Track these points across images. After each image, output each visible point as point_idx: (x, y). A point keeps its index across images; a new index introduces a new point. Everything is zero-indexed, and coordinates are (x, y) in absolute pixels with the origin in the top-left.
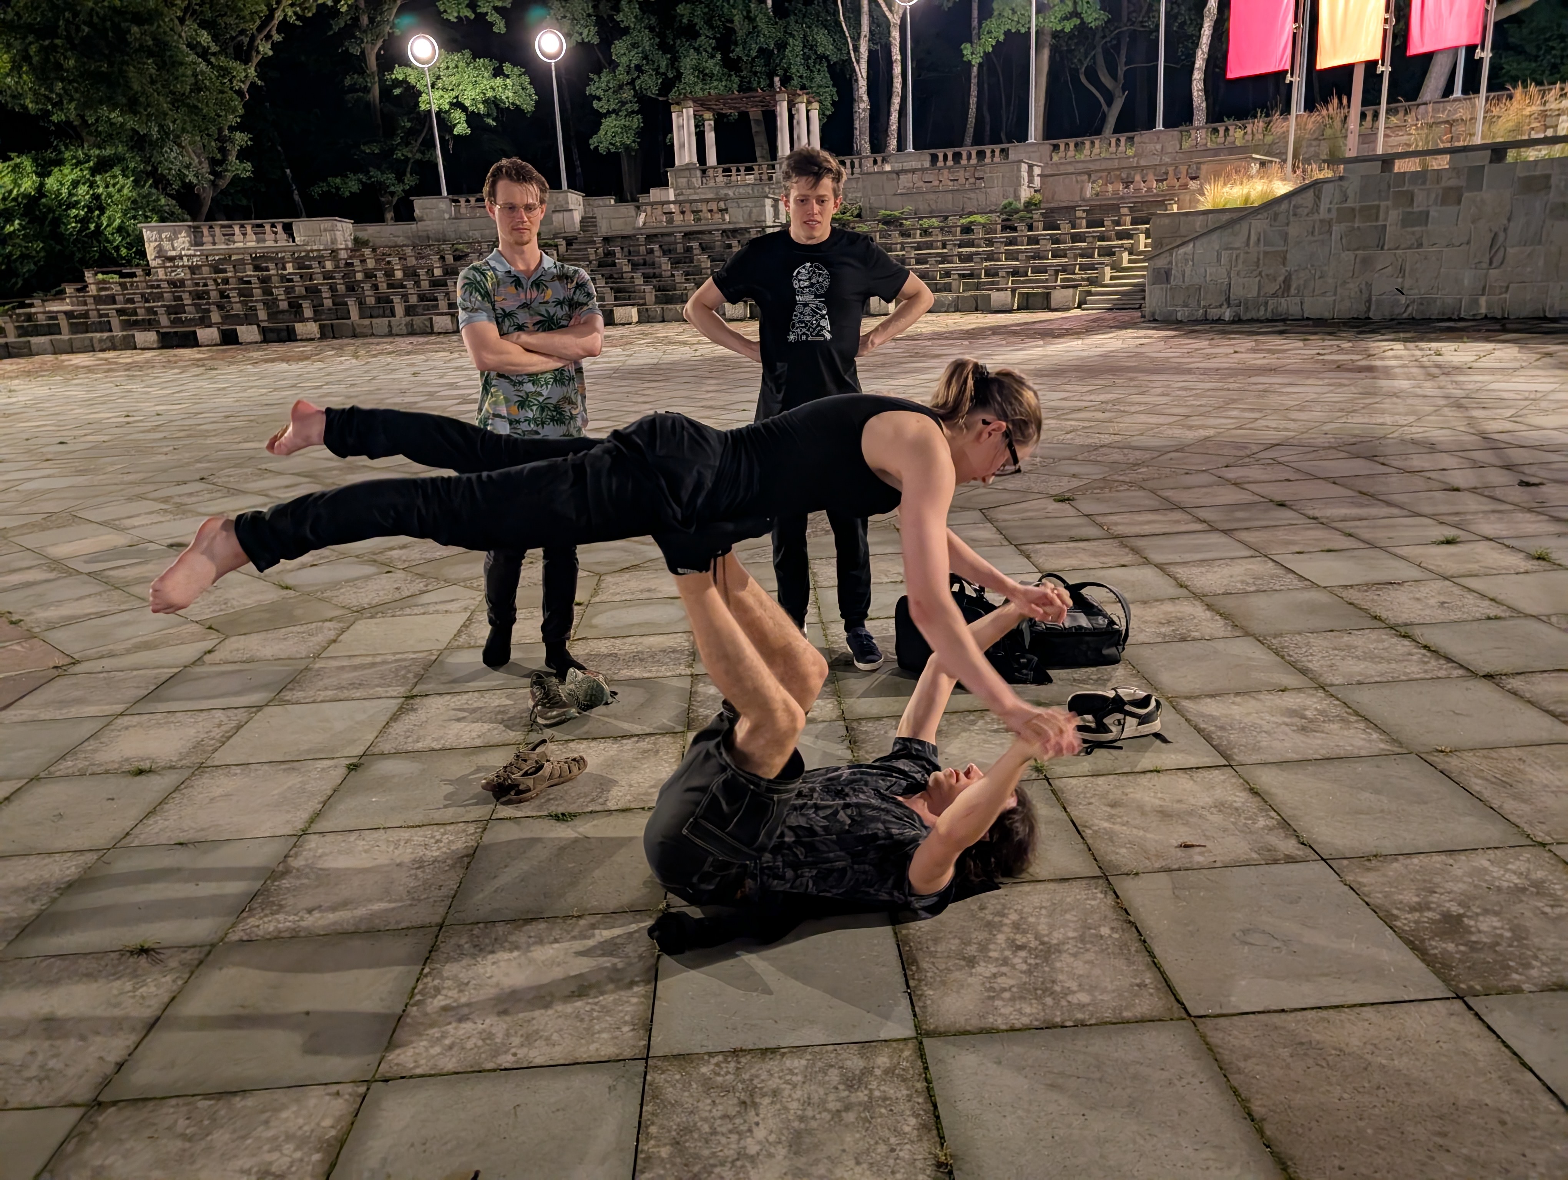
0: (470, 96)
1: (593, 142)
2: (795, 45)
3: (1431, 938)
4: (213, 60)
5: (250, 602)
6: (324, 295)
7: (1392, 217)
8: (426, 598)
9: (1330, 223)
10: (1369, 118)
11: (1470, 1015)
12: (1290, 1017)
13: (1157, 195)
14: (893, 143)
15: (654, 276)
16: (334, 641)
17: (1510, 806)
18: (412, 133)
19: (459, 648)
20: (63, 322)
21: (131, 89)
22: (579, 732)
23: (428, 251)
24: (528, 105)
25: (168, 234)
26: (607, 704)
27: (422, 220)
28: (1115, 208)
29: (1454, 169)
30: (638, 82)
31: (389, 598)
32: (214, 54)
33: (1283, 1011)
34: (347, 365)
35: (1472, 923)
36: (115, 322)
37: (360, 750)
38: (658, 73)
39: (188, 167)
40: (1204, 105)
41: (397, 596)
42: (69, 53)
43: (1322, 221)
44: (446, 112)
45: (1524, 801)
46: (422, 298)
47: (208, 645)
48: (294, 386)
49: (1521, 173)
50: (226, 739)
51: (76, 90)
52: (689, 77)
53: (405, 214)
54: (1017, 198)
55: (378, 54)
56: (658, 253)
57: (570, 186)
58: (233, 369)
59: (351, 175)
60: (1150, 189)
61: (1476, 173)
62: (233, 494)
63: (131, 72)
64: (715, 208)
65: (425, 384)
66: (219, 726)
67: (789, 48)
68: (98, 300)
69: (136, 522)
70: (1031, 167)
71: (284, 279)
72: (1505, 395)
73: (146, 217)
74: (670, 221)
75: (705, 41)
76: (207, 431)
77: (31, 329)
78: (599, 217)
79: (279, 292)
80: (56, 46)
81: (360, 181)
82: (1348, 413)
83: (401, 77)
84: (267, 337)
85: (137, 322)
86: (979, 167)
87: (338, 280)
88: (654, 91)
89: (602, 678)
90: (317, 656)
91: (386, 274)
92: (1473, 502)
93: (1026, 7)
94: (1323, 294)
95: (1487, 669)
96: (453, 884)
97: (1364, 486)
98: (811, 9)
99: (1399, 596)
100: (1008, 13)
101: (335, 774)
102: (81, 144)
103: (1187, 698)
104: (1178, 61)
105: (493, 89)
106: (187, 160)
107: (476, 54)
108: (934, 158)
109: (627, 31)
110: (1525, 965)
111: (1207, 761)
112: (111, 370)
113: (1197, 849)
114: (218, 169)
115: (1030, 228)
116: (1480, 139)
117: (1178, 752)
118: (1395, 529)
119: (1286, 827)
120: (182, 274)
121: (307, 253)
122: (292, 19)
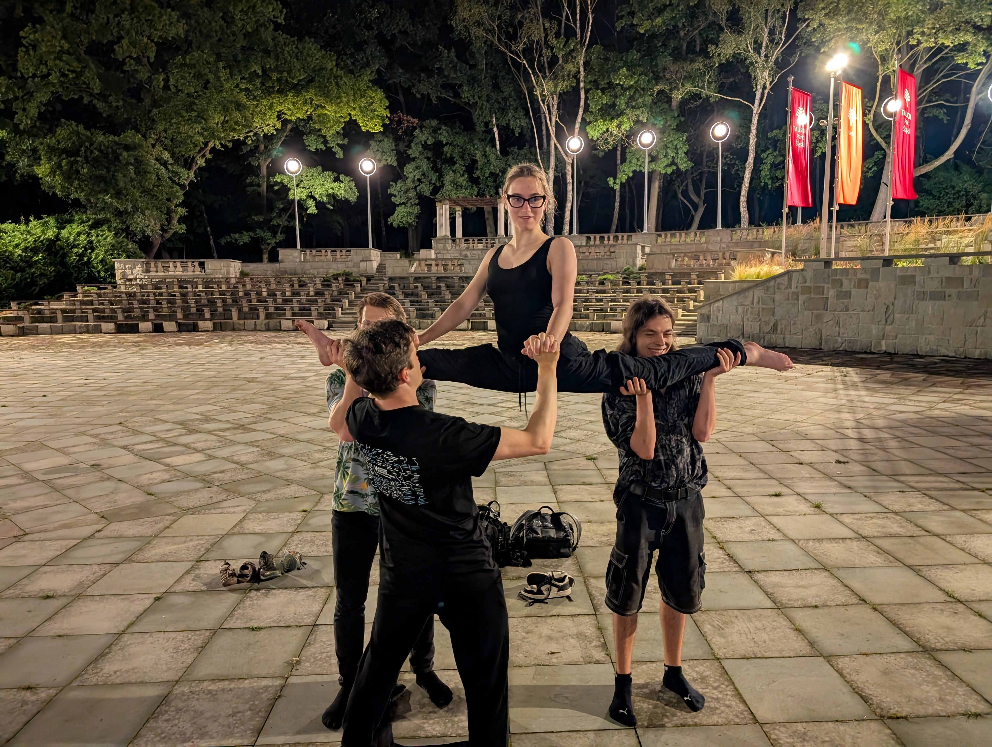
0: (320, 192)
1: (390, 220)
3: (639, 701)
4: (170, 167)
5: (128, 502)
6: (218, 305)
7: (831, 293)
8: (224, 504)
9: (797, 294)
12: (554, 735)
13: (712, 268)
14: (566, 229)
15: (417, 302)
16: (168, 527)
17: (716, 639)
18: (284, 210)
20: (59, 316)
21: (118, 185)
22: (281, 584)
23: (282, 281)
24: (353, 197)
25: (130, 266)
26: (299, 569)
27: (283, 262)
28: (689, 274)
29: (864, 269)
30: (418, 188)
31: (204, 503)
32: (170, 164)
33: (553, 732)
34: (224, 350)
36: (91, 317)
37: (164, 590)
38: (430, 183)
39: (147, 227)
40: (747, 215)
41: (210, 502)
42: (85, 166)
43: (794, 293)
44: (305, 201)
45: (724, 637)
46: (277, 309)
47: (99, 527)
48: (189, 363)
49: (899, 273)
50: (96, 581)
51: (86, 186)
52: (448, 186)
53: (274, 258)
54: (634, 265)
55: (268, 166)
56: (420, 288)
57: (374, 246)
58: (156, 349)
59: (245, 233)
60: (708, 265)
61: (875, 273)
62: (135, 434)
63: (120, 176)
64: (456, 263)
66: (94, 573)
68: (82, 303)
69: (76, 449)
70: (643, 247)
71: (195, 294)
73: (119, 254)
74: (429, 270)
75: (459, 166)
76: (131, 391)
77: (39, 318)
79: (192, 303)
80: (77, 161)
81: (250, 236)
82: (774, 411)
83: (279, 180)
84: (182, 328)
85: (104, 317)
86: (614, 246)
87: (228, 296)
88: (427, 193)
89: (298, 555)
90: (156, 536)
91: (257, 294)
92: (805, 471)
93: (644, 158)
94: (796, 334)
95: (750, 568)
96: (190, 661)
97: (755, 458)
98: (522, 152)
99: (733, 525)
100: (634, 161)
101: (148, 602)
102: (85, 212)
103: (595, 577)
104: (735, 189)
105: (332, 188)
106: (147, 222)
107: (325, 169)
108: (589, 238)
109: (414, 159)
110: (674, 715)
111: (585, 611)
112: (83, 347)
113: (556, 655)
114: (166, 228)
115: (639, 283)
116: (876, 254)
117: (575, 606)
118: (755, 486)
119: (604, 646)
120: (135, 289)
121: (212, 279)
122: (219, 147)
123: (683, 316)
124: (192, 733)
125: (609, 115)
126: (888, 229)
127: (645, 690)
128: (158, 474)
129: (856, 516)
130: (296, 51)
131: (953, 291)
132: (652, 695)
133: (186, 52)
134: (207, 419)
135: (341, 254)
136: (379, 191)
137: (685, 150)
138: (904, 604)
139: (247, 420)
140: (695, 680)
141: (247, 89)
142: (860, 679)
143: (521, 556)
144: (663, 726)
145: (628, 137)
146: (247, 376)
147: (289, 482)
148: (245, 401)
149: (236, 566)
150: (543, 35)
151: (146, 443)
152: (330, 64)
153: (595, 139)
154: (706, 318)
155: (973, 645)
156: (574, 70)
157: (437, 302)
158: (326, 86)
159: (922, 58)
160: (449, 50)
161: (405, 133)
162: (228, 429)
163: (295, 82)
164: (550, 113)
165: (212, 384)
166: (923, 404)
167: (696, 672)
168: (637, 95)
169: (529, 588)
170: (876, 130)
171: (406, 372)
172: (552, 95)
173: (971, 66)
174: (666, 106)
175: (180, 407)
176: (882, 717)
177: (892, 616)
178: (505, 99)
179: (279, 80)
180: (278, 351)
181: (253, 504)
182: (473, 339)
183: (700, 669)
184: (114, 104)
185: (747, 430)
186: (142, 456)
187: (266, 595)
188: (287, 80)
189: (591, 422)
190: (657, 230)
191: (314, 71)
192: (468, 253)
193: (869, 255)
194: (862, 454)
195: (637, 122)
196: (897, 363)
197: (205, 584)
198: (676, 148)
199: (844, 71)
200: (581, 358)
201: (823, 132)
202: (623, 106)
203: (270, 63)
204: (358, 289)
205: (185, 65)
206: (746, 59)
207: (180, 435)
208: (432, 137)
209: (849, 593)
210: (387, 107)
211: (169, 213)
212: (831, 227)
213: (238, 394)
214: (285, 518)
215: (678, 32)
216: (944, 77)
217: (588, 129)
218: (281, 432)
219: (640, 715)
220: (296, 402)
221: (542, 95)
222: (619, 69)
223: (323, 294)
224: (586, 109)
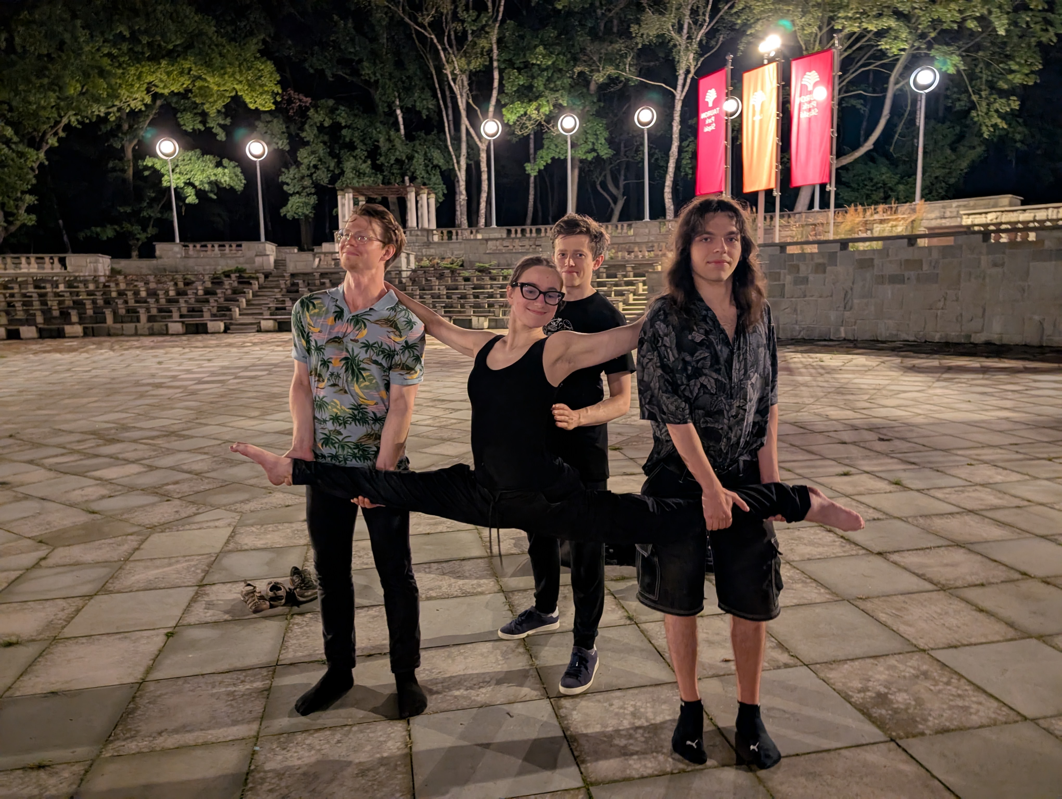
0: (199, 179)
1: (283, 211)
2: (419, 159)
3: (873, 707)
4: (13, 146)
5: (67, 523)
6: (88, 307)
7: (788, 279)
8: (198, 518)
10: (768, 220)
11: (900, 750)
12: (802, 758)
13: (648, 260)
14: (482, 221)
16: (138, 549)
17: (903, 629)
18: (153, 201)
19: (230, 551)
23: (164, 279)
24: (239, 184)
27: (160, 257)
28: (624, 267)
29: (819, 253)
30: (315, 175)
31: (171, 518)
32: (15, 143)
33: (797, 755)
34: (106, 355)
35: (893, 697)
37: (173, 623)
38: (328, 170)
40: (672, 207)
41: (177, 517)
44: (182, 188)
45: (910, 626)
46: (160, 310)
47: (42, 554)
48: (69, 370)
49: (857, 257)
50: (69, 620)
52: (349, 174)
53: (148, 253)
55: (134, 148)
57: (267, 239)
58: (18, 357)
59: (109, 226)
60: (644, 257)
61: (832, 257)
62: (37, 447)
65: (168, 370)
66: (63, 610)
67: (415, 160)
71: (57, 295)
72: (862, 386)
75: (361, 151)
76: (7, 402)
78: (287, 260)
79: (53, 304)
81: (115, 230)
83: (150, 164)
84: (43, 334)
86: (538, 239)
87: (98, 297)
88: (325, 182)
90: (126, 560)
91: (134, 294)
92: (855, 450)
93: (566, 144)
95: (878, 549)
98: (429, 137)
100: (553, 147)
101: (159, 640)
104: (655, 180)
105: (215, 175)
107: (204, 153)
108: (509, 232)
109: (308, 143)
114: (11, 219)
116: (832, 237)
118: (815, 468)
119: (781, 646)
121: (76, 277)
122: (74, 123)
125: (526, 97)
126: (832, 217)
128: (90, 489)
129: (945, 491)
131: (912, 274)
134: (125, 427)
135: (230, 249)
137: (605, 137)
139: (177, 427)
141: (110, 54)
144: (923, 734)
145: (548, 121)
146: (150, 381)
147: (268, 491)
148: (163, 407)
149: (262, 587)
151: (56, 456)
152: (210, 30)
153: (511, 123)
156: (487, 46)
158: (207, 54)
160: (346, 20)
161: (297, 113)
162: (158, 437)
163: (170, 47)
164: (461, 94)
165: (110, 391)
168: (555, 77)
174: (585, 90)
175: (81, 416)
178: (410, 78)
179: (150, 44)
180: (176, 356)
181: (236, 516)
183: (911, 663)
186: (59, 471)
188: (159, 46)
191: (193, 36)
193: (825, 238)
195: (557, 105)
197: (226, 612)
198: (596, 134)
202: (542, 88)
203: (140, 24)
204: (256, 286)
205: (33, 22)
206: (669, 41)
207: (98, 446)
208: (330, 118)
209: (1003, 567)
210: (279, 82)
213: (149, 400)
214: (286, 529)
215: (595, 11)
216: (862, 66)
217: (504, 112)
219: (886, 723)
220: (228, 406)
221: (452, 73)
222: (536, 47)
223: (214, 294)
224: (501, 90)
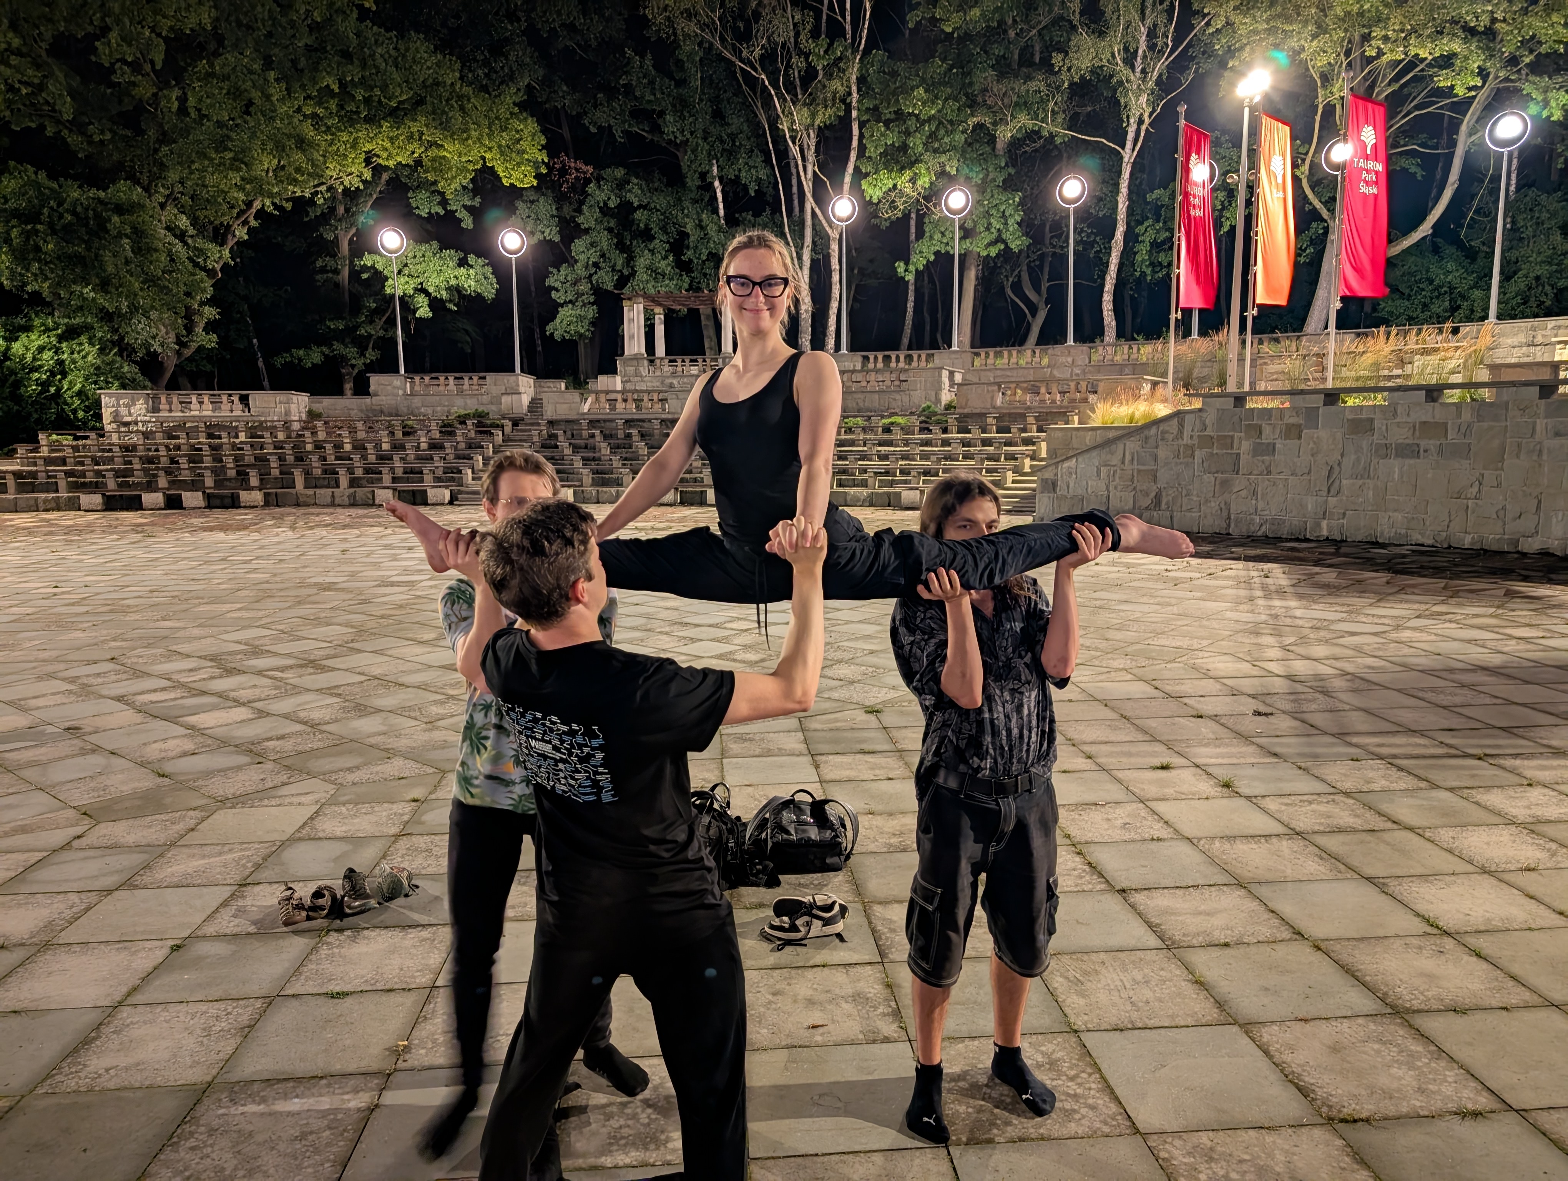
0: (435, 283)
1: (549, 328)
4: (190, 241)
5: (127, 789)
6: (273, 464)
7: (1245, 447)
8: (285, 791)
9: (1192, 448)
13: (1061, 407)
14: (831, 342)
15: (594, 459)
16: (193, 829)
17: (1072, 1000)
18: (378, 312)
19: (300, 839)
20: (10, 482)
21: (105, 271)
22: (376, 921)
23: (376, 426)
24: (489, 291)
25: (126, 401)
26: (406, 896)
27: (376, 395)
28: (1023, 416)
29: (1293, 408)
30: (595, 277)
31: (252, 789)
32: (191, 236)
34: (282, 537)
36: (62, 484)
37: (186, 933)
38: (613, 270)
39: (154, 338)
40: (1114, 323)
41: (261, 787)
42: (49, 238)
43: (1186, 446)
44: (411, 297)
45: (1085, 996)
46: (367, 471)
47: (78, 830)
48: (224, 559)
49: (1348, 416)
50: (74, 920)
51: (52, 271)
52: (642, 275)
53: (362, 389)
54: (938, 400)
55: (351, 241)
56: (598, 437)
57: (523, 369)
58: (171, 536)
59: (314, 348)
60: (1053, 401)
61: (1311, 414)
62: (137, 677)
63: (107, 256)
64: (655, 398)
65: (351, 562)
66: (72, 907)
68: (48, 461)
69: (40, 702)
70: (951, 373)
71: (234, 447)
73: (107, 382)
74: (613, 408)
75: (660, 243)
76: (129, 606)
78: (545, 401)
79: (229, 462)
80: (37, 231)
81: (323, 353)
82: (1158, 634)
83: (369, 264)
84: (213, 503)
85: (84, 485)
86: (906, 370)
87: (288, 451)
88: (610, 286)
89: (405, 873)
90: (173, 844)
91: (335, 447)
92: (1207, 729)
93: (953, 232)
94: (1190, 510)
95: (1125, 885)
96: (230, 1050)
97: (1128, 709)
98: (759, 220)
99: (1096, 816)
100: (938, 236)
101: (160, 953)
102: (52, 314)
103: (880, 903)
104: (1095, 281)
105: (456, 277)
106: (154, 331)
107: (443, 246)
108: (866, 358)
109: (587, 231)
110: (1008, 1123)
111: (866, 958)
112: (51, 533)
113: (821, 1030)
114: (185, 340)
115: (945, 431)
116: (1313, 385)
117: (851, 949)
118: (1130, 755)
119: (897, 1014)
120: (135, 439)
121: (261, 423)
122: (270, 209)
123: (1013, 482)
124: (236, 1169)
125: (897, 162)
126: (1332, 346)
127: (962, 1084)
128: (175, 742)
129: (1286, 800)
130: (393, 53)
131: (1431, 444)
132: (973, 1091)
133: (216, 54)
134: (256, 651)
135: (470, 382)
136: (532, 281)
137: (1019, 219)
138: (1362, 939)
139: (322, 653)
140: (1039, 1066)
141: (315, 115)
142: (1295, 1060)
143: (764, 871)
144: (990, 1141)
145: (927, 199)
146: (319, 580)
147: (389, 754)
148: (317, 621)
149: (304, 892)
150: (792, 34)
151: (155, 691)
152: (451, 77)
153: (875, 201)
154: (1050, 486)
155: (1468, 1002)
156: (841, 90)
157: (626, 459)
158: (443, 112)
159: (1384, 76)
160: (642, 57)
161: (573, 188)
162: (291, 667)
163: (394, 104)
164: (804, 159)
165: (264, 595)
166: (1386, 621)
167: (1042, 1053)
168: (942, 132)
169: (776, 922)
170: (1312, 188)
171: (582, 585)
172: (807, 130)
173: (1460, 91)
174: (988, 149)
175: (210, 631)
176: (1331, 1119)
177: (1345, 958)
178: (733, 137)
179: (367, 101)
180: (370, 540)
181: (331, 789)
182: (682, 520)
183: (1048, 1047)
184: (96, 138)
185: (1116, 664)
186: (149, 713)
187: (354, 939)
188: (380, 101)
189: (872, 652)
190: (972, 347)
191: (425, 87)
192: (675, 382)
193: (1302, 387)
194: (1294, 701)
195: (943, 174)
196: (1346, 555)
197: (254, 923)
198: (1003, 216)
199: (1267, 97)
200: (853, 544)
201: (1231, 193)
202: (920, 149)
203: (353, 73)
204: (499, 437)
205: (212, 75)
206: (1111, 76)
207: (212, 678)
208: (617, 196)
209: (1276, 922)
210: (544, 147)
211: (189, 316)
212: (1244, 342)
213: (306, 610)
214: (383, 811)
215: (1005, 32)
216: (1417, 107)
217: (864, 185)
218: (376, 671)
219: (954, 1124)
220: (401, 623)
221: (791, 130)
222: (912, 89)
223: (441, 447)
224: (861, 153)
